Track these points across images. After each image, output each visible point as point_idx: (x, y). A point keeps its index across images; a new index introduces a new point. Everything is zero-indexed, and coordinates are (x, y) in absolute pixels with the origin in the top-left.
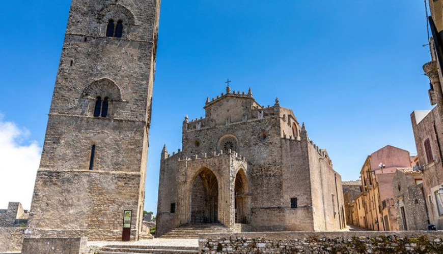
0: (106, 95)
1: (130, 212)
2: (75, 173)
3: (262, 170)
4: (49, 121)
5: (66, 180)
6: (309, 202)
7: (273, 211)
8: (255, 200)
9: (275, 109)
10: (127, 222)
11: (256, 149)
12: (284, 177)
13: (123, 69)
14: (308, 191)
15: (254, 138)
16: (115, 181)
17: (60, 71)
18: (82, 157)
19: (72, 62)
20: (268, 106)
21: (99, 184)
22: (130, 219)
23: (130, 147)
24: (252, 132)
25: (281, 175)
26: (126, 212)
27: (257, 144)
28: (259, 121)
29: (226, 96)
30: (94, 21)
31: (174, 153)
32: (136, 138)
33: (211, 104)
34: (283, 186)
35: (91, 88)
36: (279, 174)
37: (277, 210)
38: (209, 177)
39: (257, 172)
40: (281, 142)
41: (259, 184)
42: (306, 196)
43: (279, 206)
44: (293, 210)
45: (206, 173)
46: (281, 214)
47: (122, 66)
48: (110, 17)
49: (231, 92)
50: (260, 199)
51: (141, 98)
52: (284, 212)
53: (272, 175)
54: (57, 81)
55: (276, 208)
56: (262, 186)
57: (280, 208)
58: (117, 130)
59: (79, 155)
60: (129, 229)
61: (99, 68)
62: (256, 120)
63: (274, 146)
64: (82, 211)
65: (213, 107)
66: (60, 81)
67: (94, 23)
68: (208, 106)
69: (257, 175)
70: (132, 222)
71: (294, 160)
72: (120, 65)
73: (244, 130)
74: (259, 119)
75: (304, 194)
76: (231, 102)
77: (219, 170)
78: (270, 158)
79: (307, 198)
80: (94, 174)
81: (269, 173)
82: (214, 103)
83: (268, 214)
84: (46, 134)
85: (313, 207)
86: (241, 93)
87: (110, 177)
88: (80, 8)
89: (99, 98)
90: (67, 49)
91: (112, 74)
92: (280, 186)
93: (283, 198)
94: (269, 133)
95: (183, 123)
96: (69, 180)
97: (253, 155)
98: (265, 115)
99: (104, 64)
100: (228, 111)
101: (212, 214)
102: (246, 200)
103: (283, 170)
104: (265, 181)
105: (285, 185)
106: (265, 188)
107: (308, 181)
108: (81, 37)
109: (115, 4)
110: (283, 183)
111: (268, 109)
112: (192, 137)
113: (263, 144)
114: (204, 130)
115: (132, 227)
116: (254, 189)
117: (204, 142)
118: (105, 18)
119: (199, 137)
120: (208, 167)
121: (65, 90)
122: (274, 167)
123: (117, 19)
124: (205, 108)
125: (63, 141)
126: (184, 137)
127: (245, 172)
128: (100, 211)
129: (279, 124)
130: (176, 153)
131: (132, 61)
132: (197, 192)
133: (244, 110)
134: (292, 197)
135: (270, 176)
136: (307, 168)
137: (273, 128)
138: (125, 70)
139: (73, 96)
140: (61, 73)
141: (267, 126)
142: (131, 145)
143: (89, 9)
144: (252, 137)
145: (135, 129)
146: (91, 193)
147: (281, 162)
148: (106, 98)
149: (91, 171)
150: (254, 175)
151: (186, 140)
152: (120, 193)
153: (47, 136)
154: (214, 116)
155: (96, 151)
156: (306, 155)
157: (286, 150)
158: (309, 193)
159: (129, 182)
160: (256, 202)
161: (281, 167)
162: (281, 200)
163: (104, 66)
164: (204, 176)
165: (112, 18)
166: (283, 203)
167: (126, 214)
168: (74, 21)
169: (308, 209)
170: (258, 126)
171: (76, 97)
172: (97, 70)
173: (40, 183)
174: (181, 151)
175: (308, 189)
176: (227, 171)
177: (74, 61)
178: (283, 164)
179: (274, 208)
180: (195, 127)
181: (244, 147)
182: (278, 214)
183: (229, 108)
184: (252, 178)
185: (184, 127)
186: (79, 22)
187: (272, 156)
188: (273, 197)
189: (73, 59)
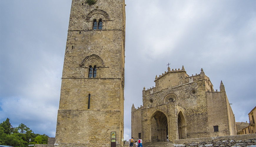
0: (95, 64)
1: (115, 133)
2: (79, 111)
3: (193, 111)
4: (62, 82)
5: (74, 115)
6: (227, 127)
7: (201, 134)
8: (189, 129)
9: (201, 75)
10: (113, 139)
11: (188, 100)
12: (209, 114)
13: (104, 48)
14: (226, 121)
15: (187, 94)
16: (104, 115)
17: (66, 53)
18: (83, 102)
19: (73, 46)
20: (196, 74)
21: (94, 117)
22: (115, 137)
23: (112, 94)
24: (186, 91)
25: (207, 113)
26: (112, 133)
27: (189, 97)
28: (190, 84)
29: (168, 73)
30: (84, 21)
31: (138, 107)
32: (115, 89)
33: (159, 79)
34: (208, 120)
35: (85, 61)
36: (205, 113)
37: (204, 134)
38: (160, 118)
39: (190, 113)
40: (206, 94)
41: (191, 120)
42: (225, 124)
43: (205, 131)
44: (215, 133)
45: (158, 116)
46: (207, 135)
47: (104, 46)
48: (94, 18)
49: (171, 70)
50: (192, 128)
51: (117, 64)
52: (209, 134)
53: (200, 114)
54: (65, 59)
55: (204, 132)
56: (194, 120)
57: (207, 132)
58: (103, 85)
59: (81, 100)
60: (115, 143)
61: (89, 49)
62: (188, 83)
63: (201, 97)
64: (86, 133)
65: (160, 80)
66: (67, 58)
67: (84, 22)
68: (157, 80)
69: (190, 115)
70: (117, 139)
71: (216, 104)
72: (102, 46)
73: (180, 90)
74: (190, 82)
75: (223, 123)
76: (171, 75)
77: (168, 112)
78: (199, 104)
79: (226, 126)
80: (91, 111)
81: (198, 113)
82: (161, 78)
83: (199, 136)
84: (61, 89)
85: (230, 130)
86: (177, 70)
87: (101, 113)
88: (75, 15)
89: (90, 66)
90: (70, 39)
91: (97, 51)
92: (206, 120)
93: (208, 127)
94: (198, 90)
95: (143, 91)
96: (76, 115)
97: (187, 104)
98: (194, 80)
99: (92, 46)
100: (170, 81)
101: (162, 138)
102: (184, 129)
103: (208, 110)
104: (196, 118)
105: (209, 119)
106: (196, 122)
107: (226, 116)
108: (77, 32)
109: (97, 10)
110: (208, 118)
111: (197, 76)
112: (148, 98)
113: (194, 97)
114: (155, 93)
115: (117, 142)
116: (188, 123)
117: (155, 100)
118: (91, 19)
119: (153, 98)
120: (160, 111)
121: (70, 63)
122: (202, 109)
123: (99, 18)
124: (155, 81)
125: (71, 93)
126: (144, 99)
127: (183, 113)
128: (96, 132)
129: (204, 84)
130: (139, 107)
131: (109, 42)
132: (153, 127)
133: (180, 78)
134: (215, 125)
135: (199, 114)
136: (225, 108)
137: (200, 87)
138: (105, 48)
139: (75, 67)
140: (67, 53)
141: (196, 86)
142: (113, 93)
143: (81, 15)
144: (186, 94)
145: (114, 84)
146: (90, 122)
147: (207, 106)
148: (95, 66)
149: (89, 109)
150: (188, 115)
151: (145, 99)
152: (108, 122)
153: (62, 90)
154: (161, 85)
155: (91, 97)
156: (224, 100)
157: (210, 98)
158: (227, 122)
159: (113, 116)
160: (190, 130)
161: (206, 109)
162: (207, 127)
163: (92, 47)
164: (157, 118)
165: (96, 18)
166: (209, 130)
167: (112, 134)
168: (72, 23)
169: (226, 132)
170: (190, 87)
171: (77, 67)
172: (88, 50)
173: (60, 117)
174: (142, 106)
175: (226, 120)
176: (173, 111)
177: (74, 46)
178: (208, 107)
179: (202, 132)
180: (150, 92)
181: (181, 100)
182: (206, 136)
183: (170, 79)
184: (187, 116)
185: (143, 93)
186: (75, 23)
187: (200, 103)
188: (201, 126)
189: (74, 45)
